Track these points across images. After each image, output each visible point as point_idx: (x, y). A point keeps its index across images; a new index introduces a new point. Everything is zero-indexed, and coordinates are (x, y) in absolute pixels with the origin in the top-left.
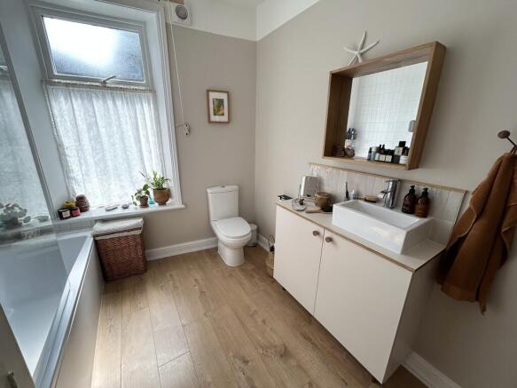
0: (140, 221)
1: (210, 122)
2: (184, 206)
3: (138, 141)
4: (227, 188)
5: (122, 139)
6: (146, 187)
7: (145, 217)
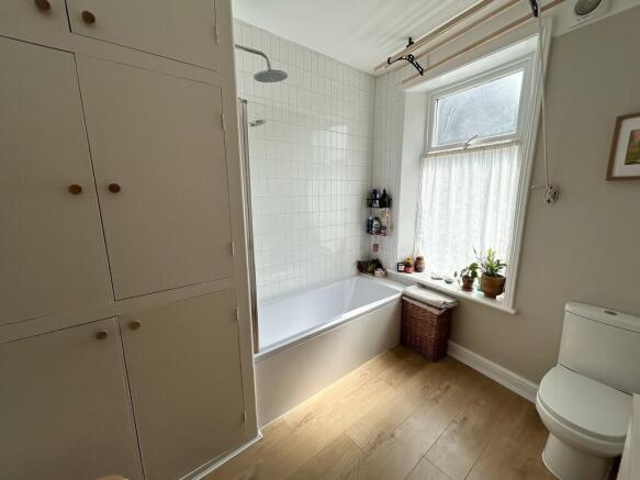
0: (449, 301)
1: (610, 177)
2: (513, 312)
3: (485, 208)
4: (621, 319)
5: (469, 206)
6: (473, 267)
7: (458, 301)
